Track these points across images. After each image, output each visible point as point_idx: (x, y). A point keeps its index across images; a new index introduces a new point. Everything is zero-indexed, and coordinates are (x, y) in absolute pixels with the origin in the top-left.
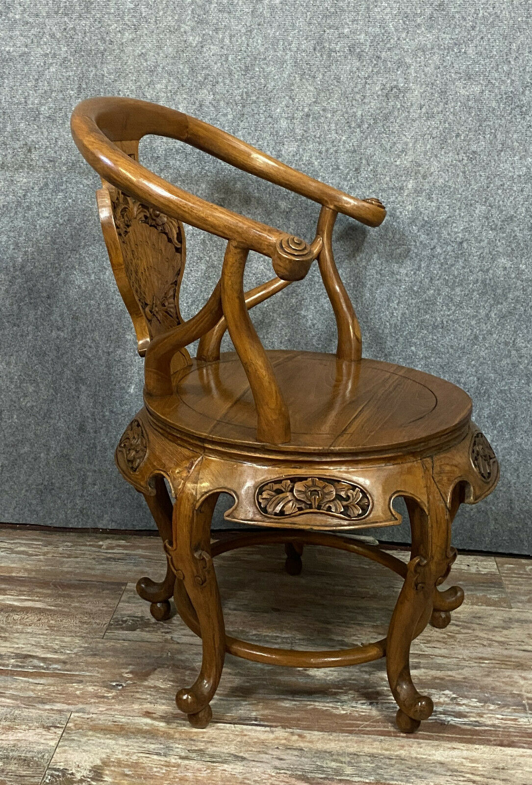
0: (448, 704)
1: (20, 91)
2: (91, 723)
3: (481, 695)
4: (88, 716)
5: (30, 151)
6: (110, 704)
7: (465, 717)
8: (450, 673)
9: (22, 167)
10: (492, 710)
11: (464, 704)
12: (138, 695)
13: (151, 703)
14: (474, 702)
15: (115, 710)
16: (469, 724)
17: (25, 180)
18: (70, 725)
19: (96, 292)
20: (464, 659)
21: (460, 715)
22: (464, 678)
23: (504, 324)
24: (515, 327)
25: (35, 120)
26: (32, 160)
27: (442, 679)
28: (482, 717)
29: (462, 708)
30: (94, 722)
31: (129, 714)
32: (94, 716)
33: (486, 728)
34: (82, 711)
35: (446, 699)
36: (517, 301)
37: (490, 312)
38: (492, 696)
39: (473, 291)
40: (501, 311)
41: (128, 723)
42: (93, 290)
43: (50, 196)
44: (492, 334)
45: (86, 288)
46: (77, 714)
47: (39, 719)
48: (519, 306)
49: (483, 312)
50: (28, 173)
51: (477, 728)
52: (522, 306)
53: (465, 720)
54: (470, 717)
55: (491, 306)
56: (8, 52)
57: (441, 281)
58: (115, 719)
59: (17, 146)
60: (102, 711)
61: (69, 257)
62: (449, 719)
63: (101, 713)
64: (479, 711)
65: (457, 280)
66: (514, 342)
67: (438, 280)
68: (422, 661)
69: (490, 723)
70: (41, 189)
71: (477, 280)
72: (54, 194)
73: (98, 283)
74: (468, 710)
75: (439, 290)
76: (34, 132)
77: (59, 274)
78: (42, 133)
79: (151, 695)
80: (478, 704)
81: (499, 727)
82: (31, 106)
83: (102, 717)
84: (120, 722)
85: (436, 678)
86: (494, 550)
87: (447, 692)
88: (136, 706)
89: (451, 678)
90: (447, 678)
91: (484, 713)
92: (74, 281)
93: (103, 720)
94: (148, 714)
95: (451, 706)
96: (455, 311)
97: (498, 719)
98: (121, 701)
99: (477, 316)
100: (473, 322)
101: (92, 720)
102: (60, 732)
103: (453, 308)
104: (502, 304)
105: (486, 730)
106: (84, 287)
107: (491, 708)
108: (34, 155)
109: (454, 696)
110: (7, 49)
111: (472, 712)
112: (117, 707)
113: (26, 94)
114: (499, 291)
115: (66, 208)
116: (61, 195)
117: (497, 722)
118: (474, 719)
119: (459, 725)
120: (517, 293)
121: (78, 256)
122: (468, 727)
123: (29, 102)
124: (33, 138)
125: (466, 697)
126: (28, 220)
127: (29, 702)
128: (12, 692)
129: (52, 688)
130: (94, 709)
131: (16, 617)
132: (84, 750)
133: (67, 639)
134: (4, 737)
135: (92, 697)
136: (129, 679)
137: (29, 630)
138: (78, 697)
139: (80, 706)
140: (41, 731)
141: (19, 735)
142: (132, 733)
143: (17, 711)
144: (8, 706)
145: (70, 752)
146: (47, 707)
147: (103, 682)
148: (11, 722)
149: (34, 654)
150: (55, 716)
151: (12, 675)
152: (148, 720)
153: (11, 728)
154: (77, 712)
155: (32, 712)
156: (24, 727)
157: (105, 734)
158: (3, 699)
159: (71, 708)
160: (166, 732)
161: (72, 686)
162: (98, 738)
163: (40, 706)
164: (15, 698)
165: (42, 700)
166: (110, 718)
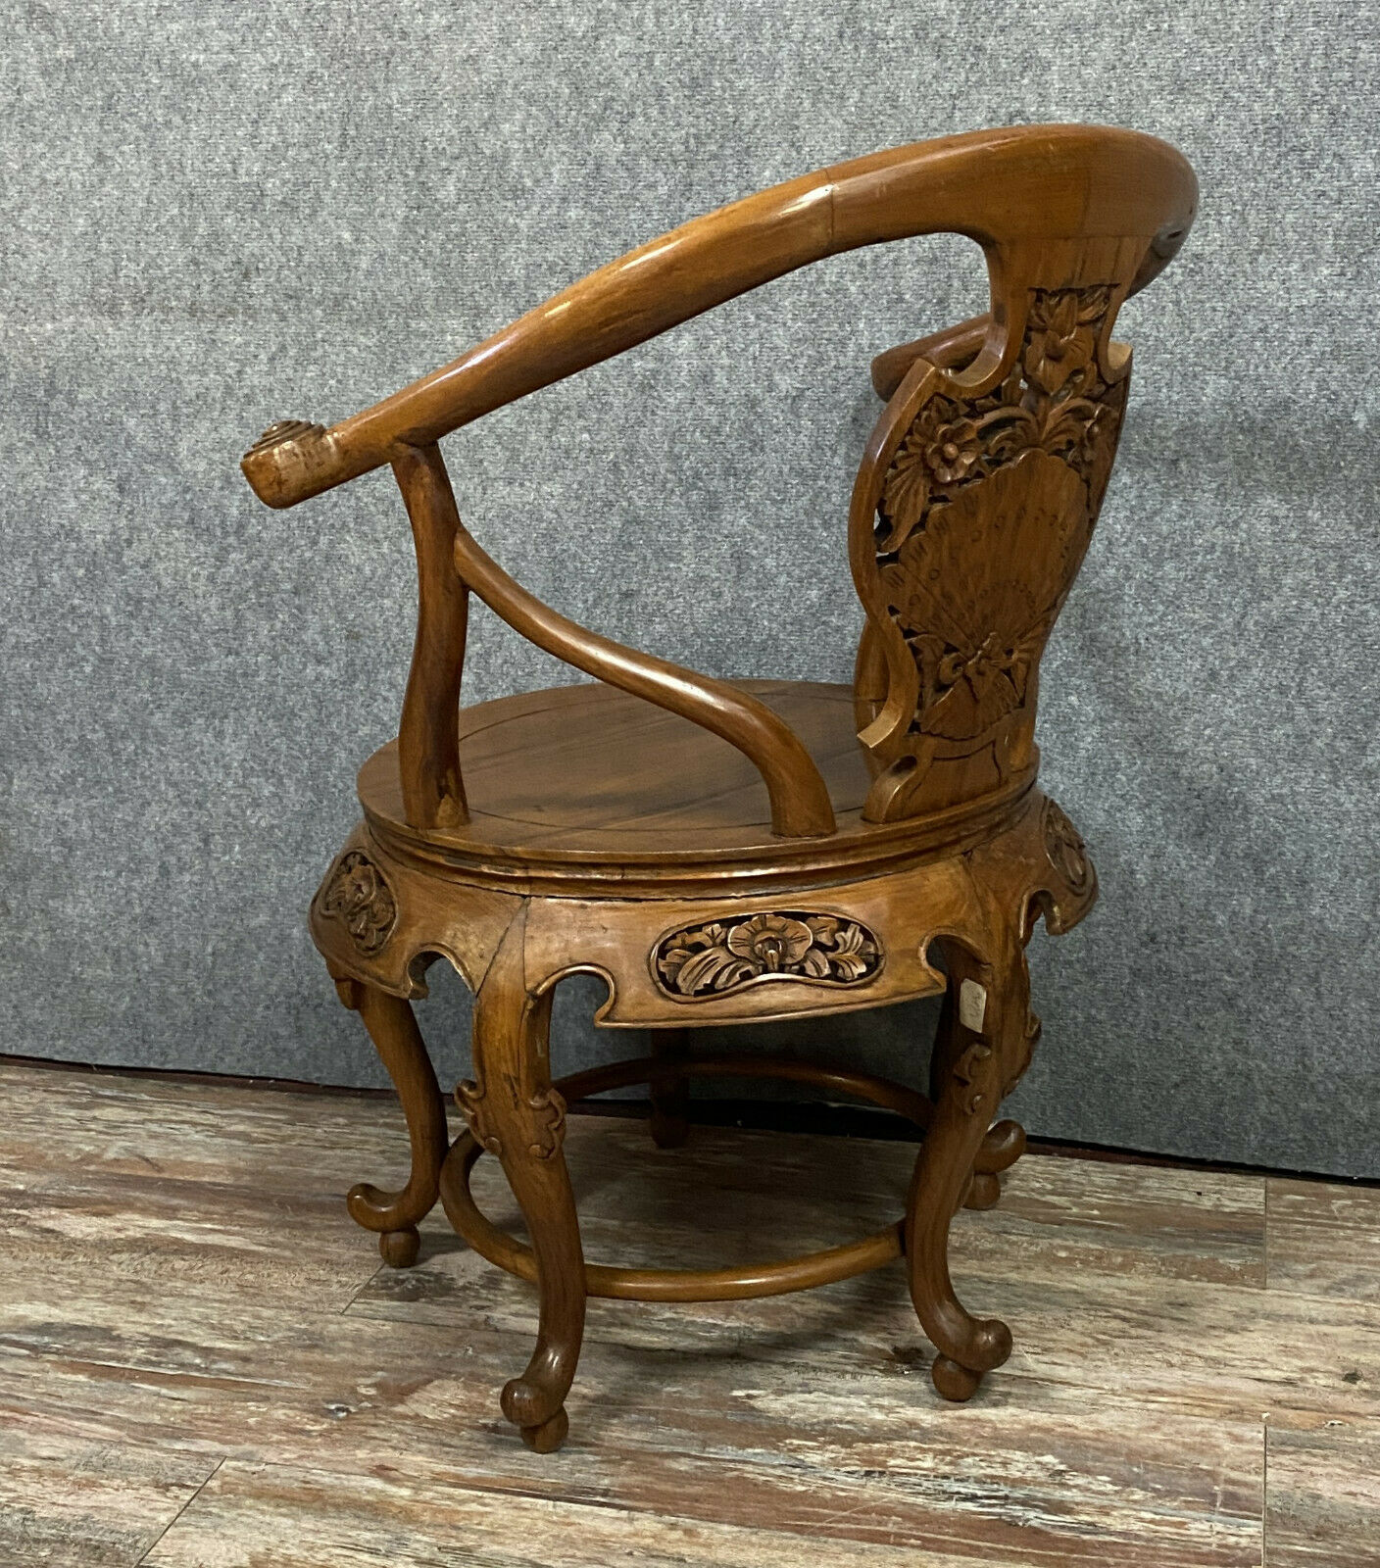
0: (1041, 1484)
1: (223, 148)
2: (257, 1483)
3: (1123, 1470)
4: (256, 1468)
5: (246, 275)
6: (308, 1446)
7: (1069, 1512)
8: (1069, 1419)
9: (232, 312)
10: (1135, 1502)
11: (1076, 1486)
12: (374, 1432)
13: (395, 1448)
14: (1103, 1483)
15: (316, 1459)
16: (1071, 1529)
17: (239, 340)
18: (214, 1484)
19: (394, 580)
20: (1113, 1392)
21: (1060, 1508)
22: (1098, 1432)
23: (1276, 645)
24: (1301, 652)
25: (254, 209)
26: (251, 296)
27: (1048, 1431)
28: (1107, 1514)
29: (1069, 1494)
30: (265, 1481)
31: (341, 1468)
32: (268, 1468)
33: (1107, 1538)
34: (249, 1458)
35: (1040, 1474)
36: (1304, 594)
37: (1243, 617)
38: (1147, 1471)
39: (1205, 571)
40: (1267, 615)
41: (332, 1487)
42: (387, 576)
43: (290, 372)
44: (1248, 668)
45: (373, 572)
46: (233, 1464)
47: (153, 1469)
48: (1308, 605)
49: (1228, 621)
50: (245, 323)
51: (1086, 1537)
52: (1316, 604)
53: (1068, 1518)
54: (1078, 1513)
55: (1246, 604)
56: (196, 65)
57: (1132, 546)
58: (310, 1477)
59: (220, 267)
60: (286, 1460)
61: (335, 505)
62: (1031, 1514)
63: (287, 1464)
64: (1106, 1503)
65: (1168, 546)
66: (1300, 685)
67: (1125, 544)
68: (1014, 1390)
69: (1119, 1528)
70: (272, 359)
71: (1213, 545)
72: (299, 368)
73: (396, 562)
74: (1079, 1499)
75: (1127, 568)
76: (254, 234)
77: (315, 542)
78: (270, 236)
79: (401, 1432)
80: (1110, 1487)
81: (1137, 1537)
82: (246, 179)
83: (284, 1472)
84: (317, 1482)
85: (1033, 1428)
86: (1270, 1164)
87: (1048, 1459)
88: (361, 1454)
89: (1068, 1430)
90: (1059, 1430)
91: (1115, 1508)
92: (347, 557)
93: (287, 1478)
94: (381, 1471)
95: (1045, 1490)
96: (1165, 614)
97: (1142, 1520)
98: (334, 1442)
99: (1214, 627)
100: (1206, 642)
101: (262, 1475)
102: (187, 1495)
103: (1161, 608)
104: (1269, 599)
105: (1105, 1543)
106: (367, 570)
107: (1135, 1497)
108: (257, 285)
109: (1063, 1467)
110: (193, 58)
111: (1088, 1504)
112: (323, 1453)
113: (235, 153)
114: (1263, 571)
115: (326, 399)
116: (313, 371)
117: (1136, 1527)
118: (1088, 1519)
119: (1049, 1529)
120: (1304, 575)
121: (353, 502)
122: (1068, 1534)
123: (242, 171)
124: (252, 247)
125: (1088, 1472)
126: (247, 426)
127: (146, 1434)
128: (116, 1412)
129: (202, 1409)
130: (271, 1455)
131: (179, 1264)
132: (224, 1536)
133: (266, 1313)
134: (70, 1500)
135: (276, 1431)
136: (369, 1398)
137: (195, 1292)
138: (249, 1429)
139: (248, 1447)
140: (149, 1492)
141: (102, 1498)
142: (337, 1506)
143: (114, 1452)
144: (100, 1441)
145: (195, 1537)
146: (179, 1446)
147: (311, 1402)
148: (97, 1472)
149: (189, 1339)
150: (191, 1466)
151: (133, 1379)
152: (377, 1484)
153: (91, 1484)
154: (236, 1458)
155: (146, 1455)
156: (117, 1482)
157: (278, 1506)
158: (94, 1426)
159: (227, 1449)
160: (402, 1509)
161: (243, 1409)
162: (263, 1512)
163: (165, 1444)
164: (116, 1423)
165: (175, 1434)
166: (300, 1475)
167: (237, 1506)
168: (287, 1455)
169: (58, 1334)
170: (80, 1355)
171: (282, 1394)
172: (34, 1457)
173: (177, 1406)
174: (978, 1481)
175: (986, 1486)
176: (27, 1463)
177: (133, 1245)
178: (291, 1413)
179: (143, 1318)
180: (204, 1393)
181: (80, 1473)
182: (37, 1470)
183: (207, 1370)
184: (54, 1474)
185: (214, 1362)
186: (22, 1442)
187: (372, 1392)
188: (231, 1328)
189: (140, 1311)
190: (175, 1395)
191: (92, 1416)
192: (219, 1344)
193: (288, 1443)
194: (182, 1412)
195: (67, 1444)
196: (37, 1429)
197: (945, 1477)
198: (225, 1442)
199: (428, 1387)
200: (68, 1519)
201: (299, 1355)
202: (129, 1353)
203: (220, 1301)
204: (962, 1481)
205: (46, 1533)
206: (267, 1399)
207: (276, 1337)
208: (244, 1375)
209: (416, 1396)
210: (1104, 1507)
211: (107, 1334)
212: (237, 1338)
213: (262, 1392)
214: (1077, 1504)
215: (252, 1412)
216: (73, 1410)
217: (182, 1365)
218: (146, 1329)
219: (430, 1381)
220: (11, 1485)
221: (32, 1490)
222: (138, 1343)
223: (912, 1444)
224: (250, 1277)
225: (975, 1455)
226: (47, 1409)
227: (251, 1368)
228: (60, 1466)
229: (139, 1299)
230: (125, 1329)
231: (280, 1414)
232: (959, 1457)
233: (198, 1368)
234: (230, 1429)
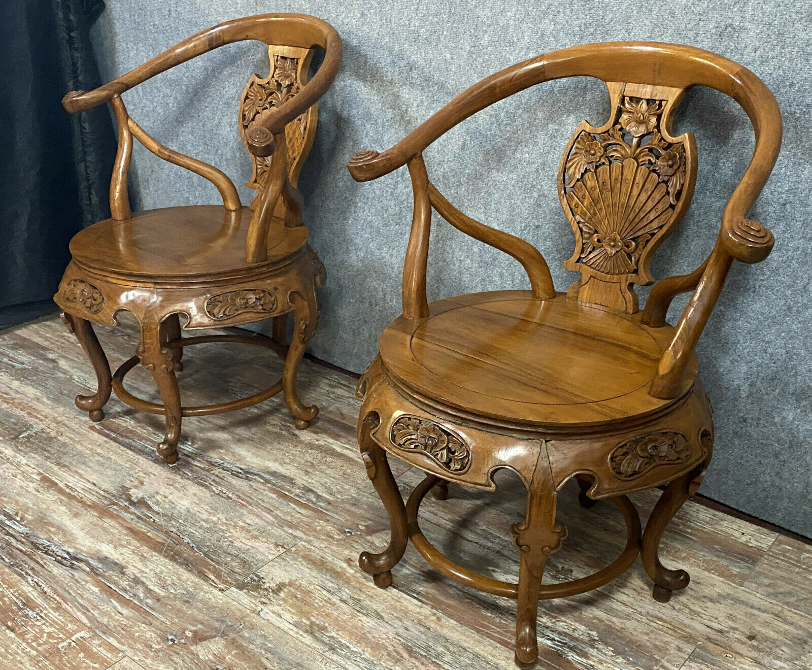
0: (584, 643)
2: (307, 553)
4: (309, 547)
6: (331, 544)
7: (587, 658)
12: (355, 545)
13: (358, 553)
14: (608, 650)
15: (330, 550)
16: (584, 666)
18: (293, 549)
21: (584, 655)
27: (601, 621)
28: (602, 664)
29: (592, 650)
30: (310, 553)
31: (337, 555)
32: (313, 548)
34: (309, 542)
35: (586, 638)
41: (330, 562)
46: (304, 543)
47: (278, 538)
53: (585, 661)
54: (591, 660)
58: (325, 556)
60: (321, 547)
62: (571, 654)
63: (320, 549)
64: (604, 659)
74: (595, 654)
80: (611, 653)
83: (318, 551)
84: (326, 558)
87: (593, 633)
88: (346, 552)
91: (606, 662)
93: (317, 554)
94: (349, 561)
95: (583, 645)
98: (341, 544)
101: (310, 550)
102: (282, 550)
107: (618, 661)
109: (596, 638)
111: (596, 657)
112: (334, 548)
118: (593, 663)
119: (574, 662)
125: (605, 643)
127: (282, 523)
128: (279, 513)
129: (305, 519)
130: (317, 544)
131: (329, 459)
132: (286, 570)
133: (347, 487)
134: (247, 542)
135: (324, 535)
136: (361, 530)
137: (328, 472)
138: (316, 531)
139: (311, 538)
140: (272, 546)
141: (256, 544)
142: (327, 570)
143: (269, 528)
144: (267, 522)
145: (277, 568)
146: (290, 531)
147: (342, 526)
148: (260, 533)
149: (316, 490)
150: (289, 540)
151: (289, 501)
152: (345, 565)
153: (256, 537)
154: (305, 541)
155: (277, 532)
156: (264, 539)
157: (308, 564)
158: (269, 516)
159: (305, 537)
160: (348, 578)
161: (318, 522)
162: (302, 564)
163: (286, 529)
164: (276, 517)
165: (291, 526)
166: (322, 554)
167: (296, 560)
168: (322, 545)
169: (277, 477)
170: (279, 487)
171: (334, 521)
172: (244, 522)
173: (298, 516)
174: (560, 633)
175: (561, 637)
176: (241, 524)
177: (319, 448)
178: (332, 529)
179: (306, 478)
180: (309, 513)
181: (255, 533)
182: (243, 528)
183: (315, 504)
184: (247, 531)
185: (319, 501)
186: (243, 515)
187: (363, 528)
188: (331, 490)
189: (307, 475)
190: (300, 511)
191: (270, 511)
192: (324, 495)
193: (325, 540)
194: (299, 518)
195: (257, 520)
196: (251, 512)
197: (547, 628)
198: (305, 534)
199: (383, 532)
200: (242, 548)
201: (348, 507)
202: (294, 490)
203: (334, 478)
204: (553, 631)
205: (234, 552)
206: (328, 521)
207: (344, 497)
208: (326, 510)
209: (377, 534)
210: (601, 660)
211: (291, 481)
212: (331, 494)
213: (327, 518)
214: (592, 656)
215: (320, 524)
216: (265, 508)
217: (308, 500)
218: (304, 482)
219: (384, 530)
220: (232, 531)
221: (236, 535)
222: (299, 487)
223: (543, 610)
224: (349, 471)
225: (565, 622)
226: (258, 505)
227: (330, 507)
228: (250, 528)
229: (309, 470)
230: (299, 481)
231: (328, 528)
232: (559, 621)
233: (313, 503)
234: (310, 529)
